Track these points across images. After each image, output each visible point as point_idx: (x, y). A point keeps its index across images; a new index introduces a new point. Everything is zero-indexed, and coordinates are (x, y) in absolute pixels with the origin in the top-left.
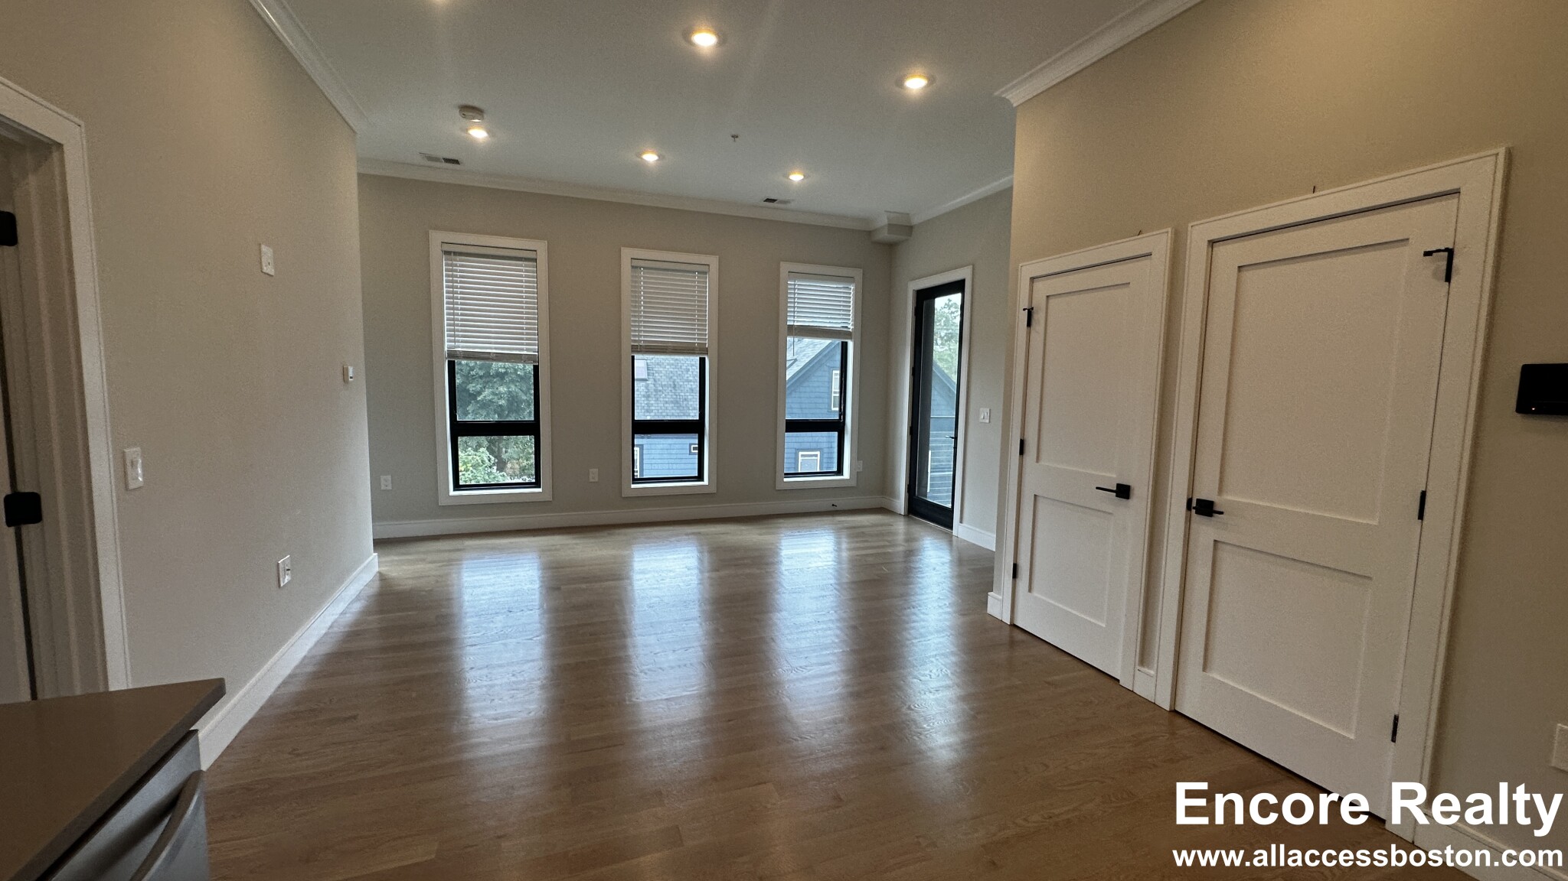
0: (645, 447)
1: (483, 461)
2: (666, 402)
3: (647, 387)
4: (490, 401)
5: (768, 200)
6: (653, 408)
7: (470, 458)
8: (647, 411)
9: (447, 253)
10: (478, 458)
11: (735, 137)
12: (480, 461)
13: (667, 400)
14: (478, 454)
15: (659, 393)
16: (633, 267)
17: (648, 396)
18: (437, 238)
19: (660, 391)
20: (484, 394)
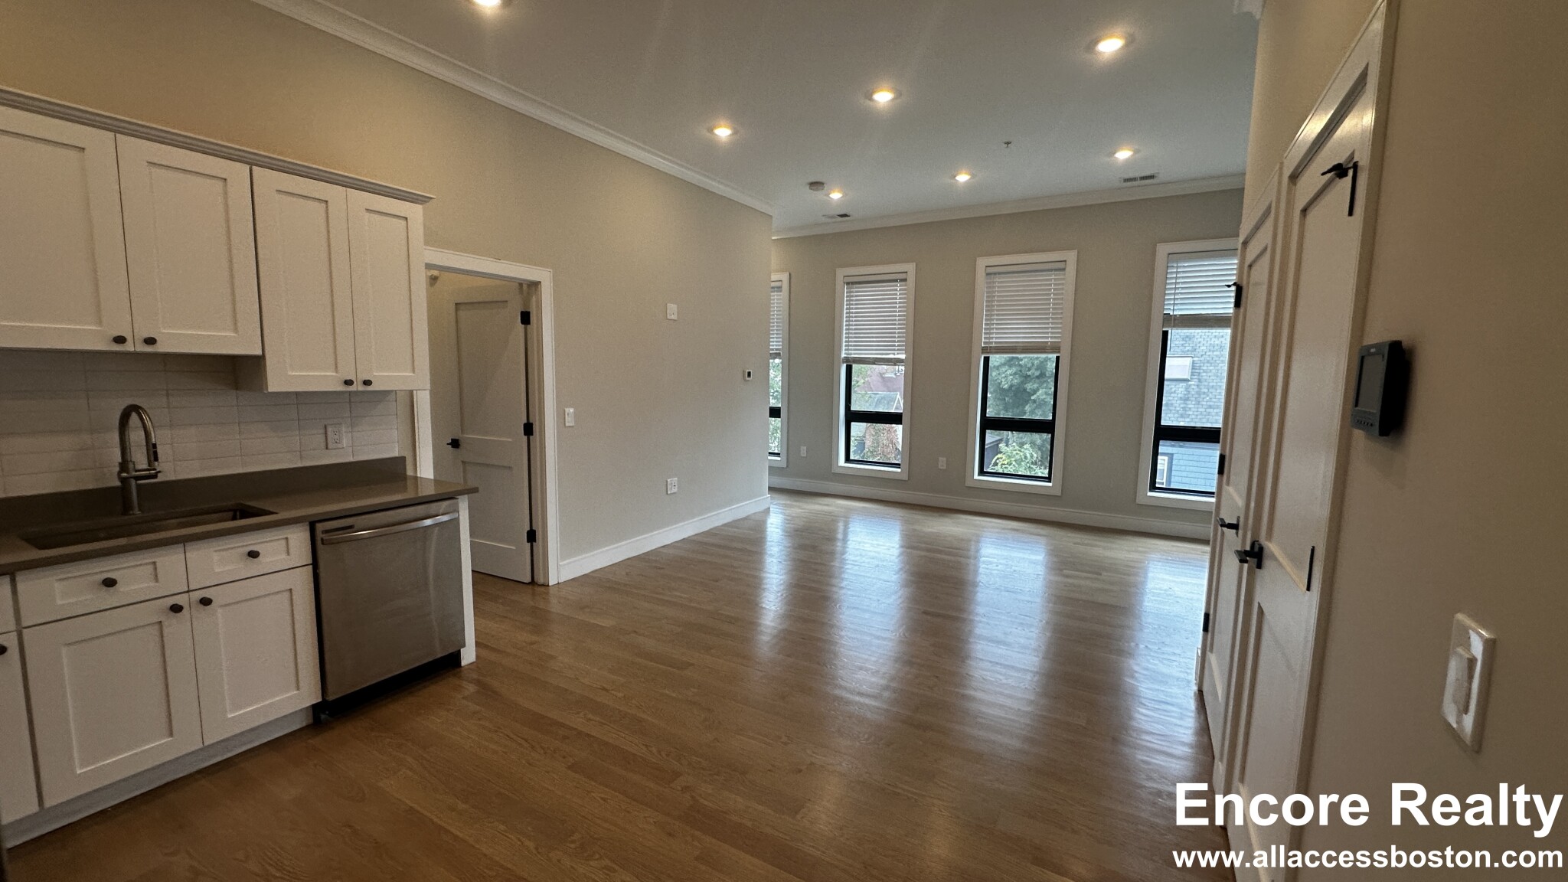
0: (1175, 457)
1: (1026, 457)
2: (1210, 407)
3: (1187, 389)
4: (1043, 400)
5: (1126, 180)
6: (1191, 413)
7: (1015, 452)
8: (1182, 416)
9: (848, 283)
10: (1022, 454)
11: (1008, 143)
12: (1023, 457)
13: (1211, 404)
14: (1022, 450)
15: (1202, 396)
16: (988, 274)
17: (1188, 399)
18: (841, 273)
19: (1204, 393)
20: (1038, 394)
